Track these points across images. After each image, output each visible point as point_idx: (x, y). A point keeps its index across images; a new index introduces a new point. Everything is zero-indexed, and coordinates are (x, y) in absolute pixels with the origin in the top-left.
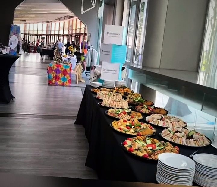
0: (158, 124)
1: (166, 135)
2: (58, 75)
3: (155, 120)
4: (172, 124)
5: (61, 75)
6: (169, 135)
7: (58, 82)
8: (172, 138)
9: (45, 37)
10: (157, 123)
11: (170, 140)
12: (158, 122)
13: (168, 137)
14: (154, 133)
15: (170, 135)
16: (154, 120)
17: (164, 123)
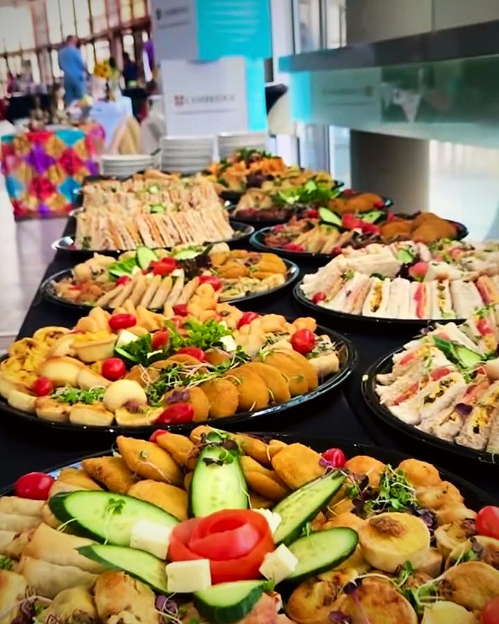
0: (376, 309)
1: (414, 389)
2: (45, 175)
3: (358, 280)
4: (481, 291)
5: (56, 176)
6: (433, 388)
7: (50, 202)
8: (465, 410)
9: (33, 58)
10: (372, 297)
11: (443, 432)
12: (378, 289)
13: (429, 400)
14: (325, 377)
15: (446, 384)
16: (351, 285)
17: (418, 296)
